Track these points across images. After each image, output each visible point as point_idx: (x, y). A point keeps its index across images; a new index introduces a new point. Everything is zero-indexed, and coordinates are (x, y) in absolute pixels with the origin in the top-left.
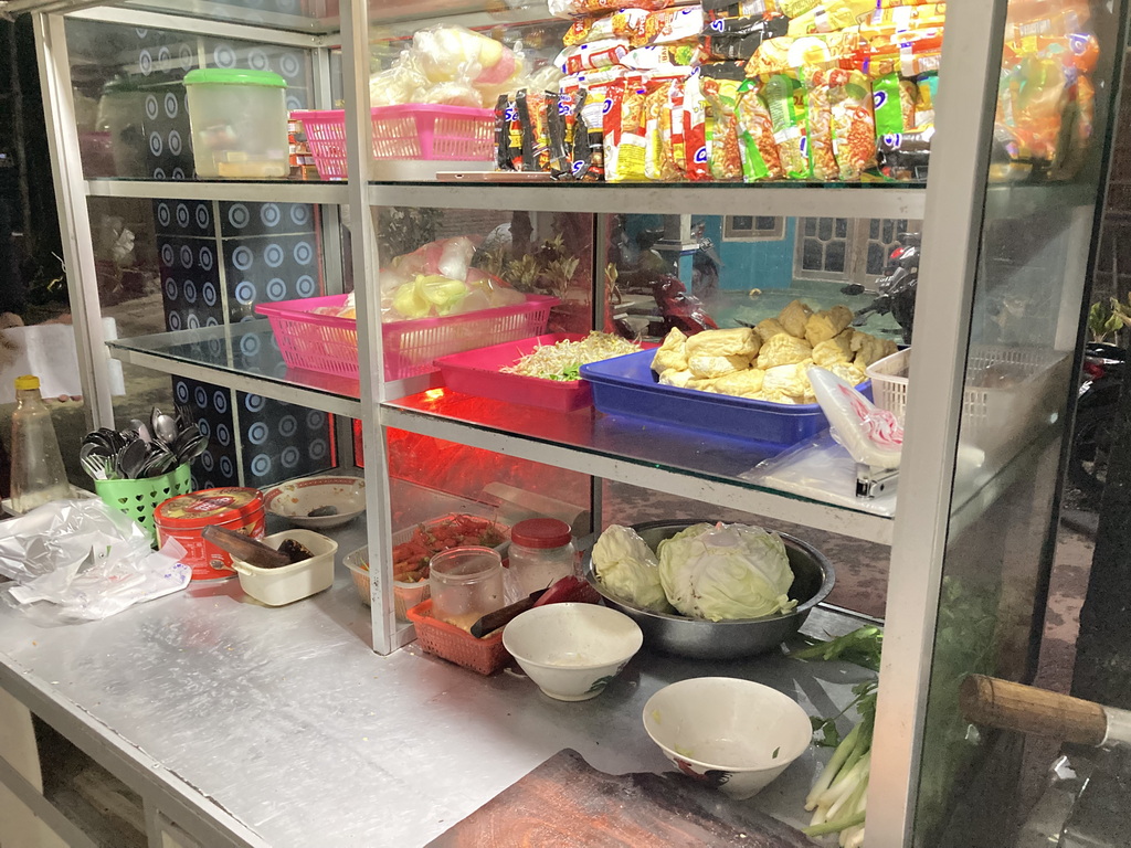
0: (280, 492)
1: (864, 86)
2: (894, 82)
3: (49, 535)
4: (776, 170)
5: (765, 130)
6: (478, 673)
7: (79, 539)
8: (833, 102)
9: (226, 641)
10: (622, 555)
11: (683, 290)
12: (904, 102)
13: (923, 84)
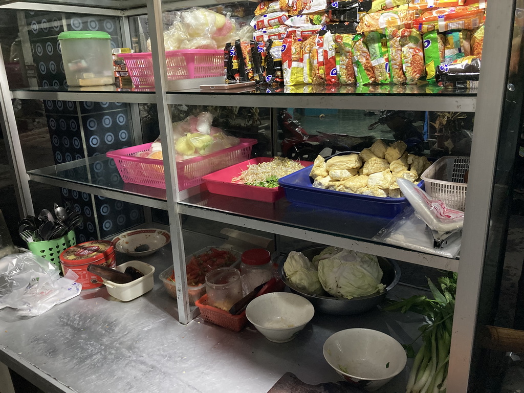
0: (119, 239)
1: (418, 37)
2: (435, 35)
3: (7, 274)
4: (373, 79)
5: (367, 59)
6: (233, 331)
7: (24, 275)
8: (402, 46)
9: (105, 323)
10: (299, 268)
11: (291, 118)
12: (439, 45)
13: (450, 36)
